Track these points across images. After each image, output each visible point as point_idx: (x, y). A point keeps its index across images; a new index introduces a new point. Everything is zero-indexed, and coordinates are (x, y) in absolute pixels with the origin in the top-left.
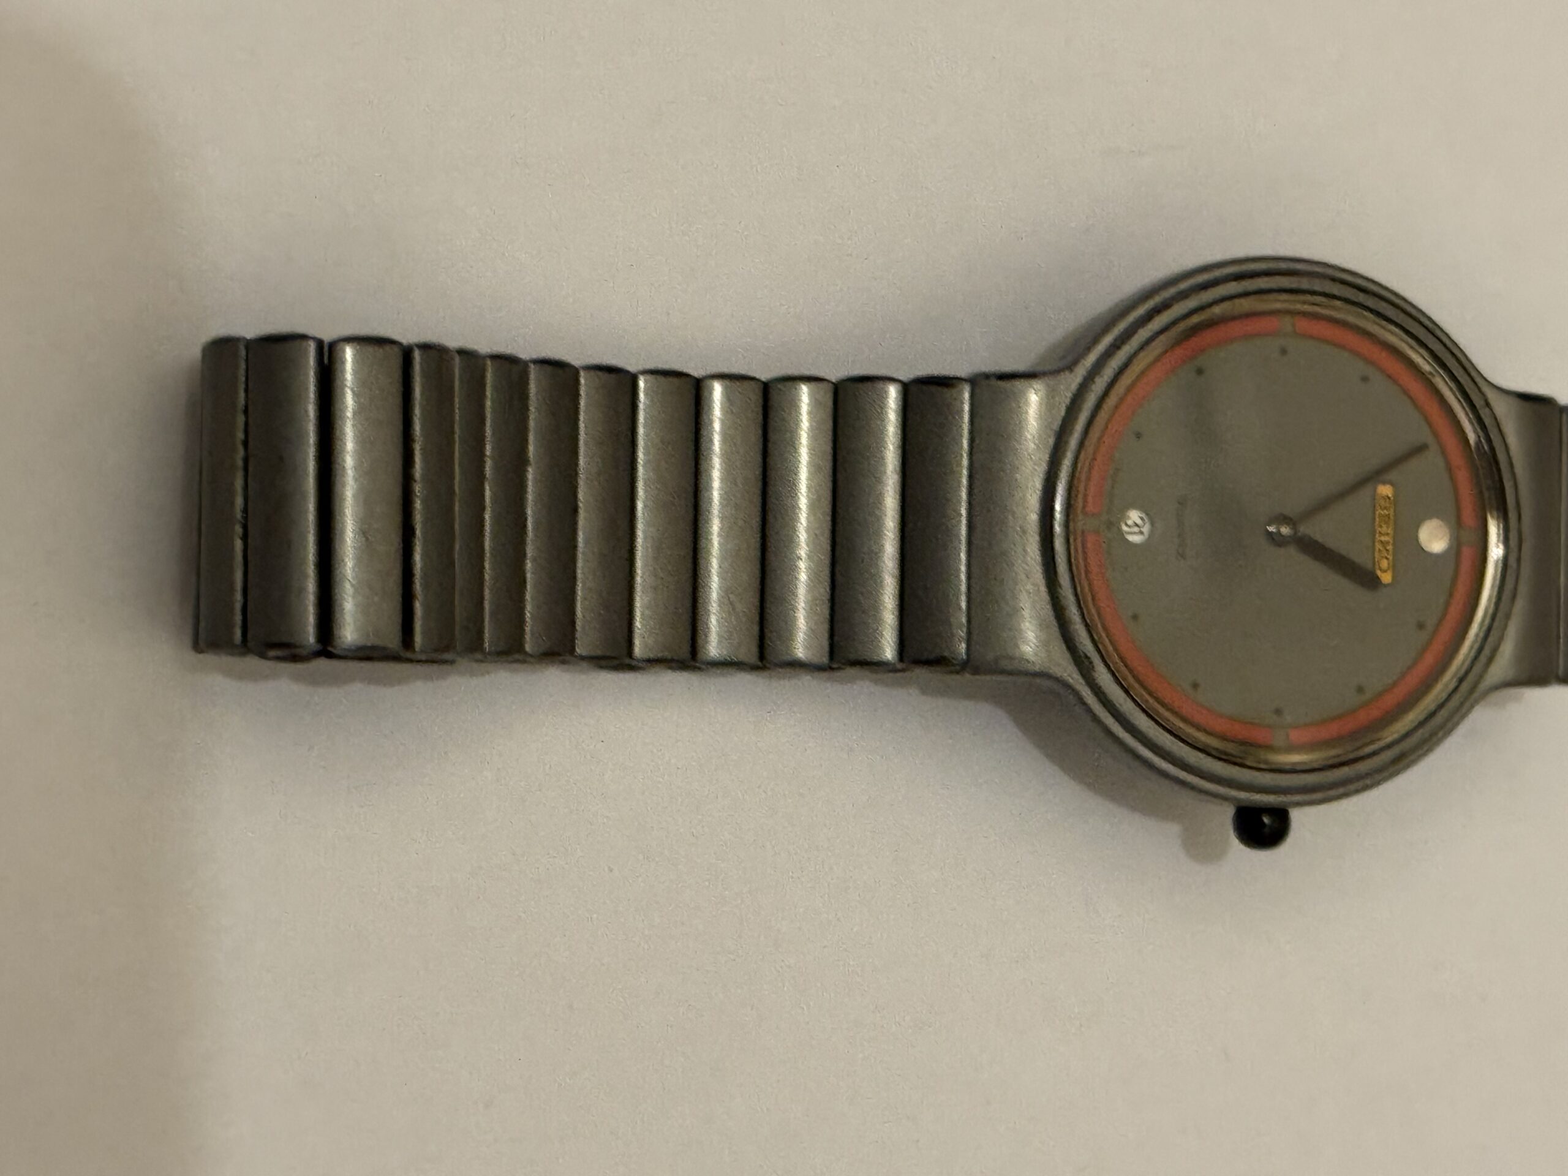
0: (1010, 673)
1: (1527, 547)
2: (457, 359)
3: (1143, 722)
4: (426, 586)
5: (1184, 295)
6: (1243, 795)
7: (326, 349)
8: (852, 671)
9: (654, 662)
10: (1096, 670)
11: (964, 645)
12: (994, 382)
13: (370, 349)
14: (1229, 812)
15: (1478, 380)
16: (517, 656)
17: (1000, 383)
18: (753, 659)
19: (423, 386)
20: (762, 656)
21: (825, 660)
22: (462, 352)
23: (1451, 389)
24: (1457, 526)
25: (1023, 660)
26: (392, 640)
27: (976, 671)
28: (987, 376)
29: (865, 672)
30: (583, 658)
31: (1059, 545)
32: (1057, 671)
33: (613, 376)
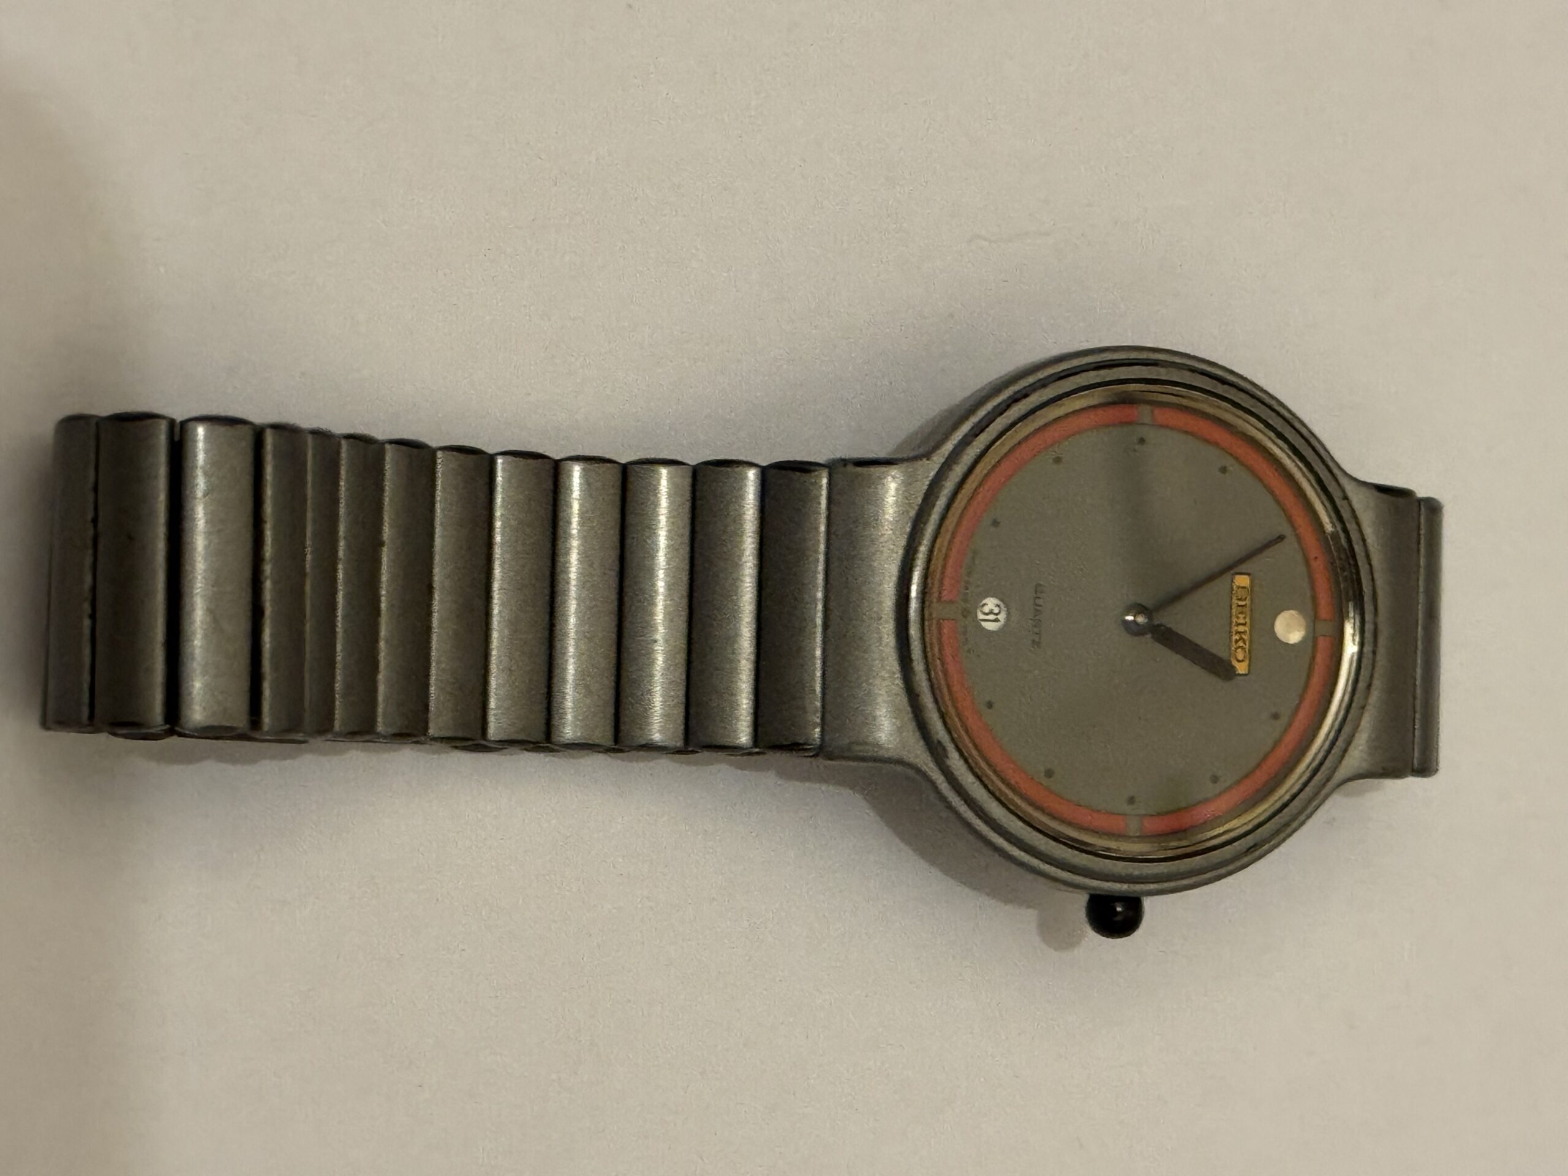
0: (863, 759)
1: (1382, 640)
2: (310, 439)
3: (996, 811)
4: (275, 667)
5: (1043, 384)
6: (1095, 883)
7: (177, 429)
8: (706, 754)
9: (507, 744)
10: (949, 755)
11: (818, 730)
12: (851, 468)
13: (221, 429)
14: (1083, 899)
15: (1336, 471)
16: (367, 737)
17: (859, 469)
18: (609, 742)
19: (276, 468)
20: (617, 738)
21: (680, 744)
22: (316, 433)
23: (1309, 480)
24: (1313, 619)
25: (878, 745)
26: (241, 721)
27: (830, 757)
28: (844, 462)
29: (721, 755)
30: (434, 739)
31: (914, 631)
32: (911, 758)
33: (471, 457)
